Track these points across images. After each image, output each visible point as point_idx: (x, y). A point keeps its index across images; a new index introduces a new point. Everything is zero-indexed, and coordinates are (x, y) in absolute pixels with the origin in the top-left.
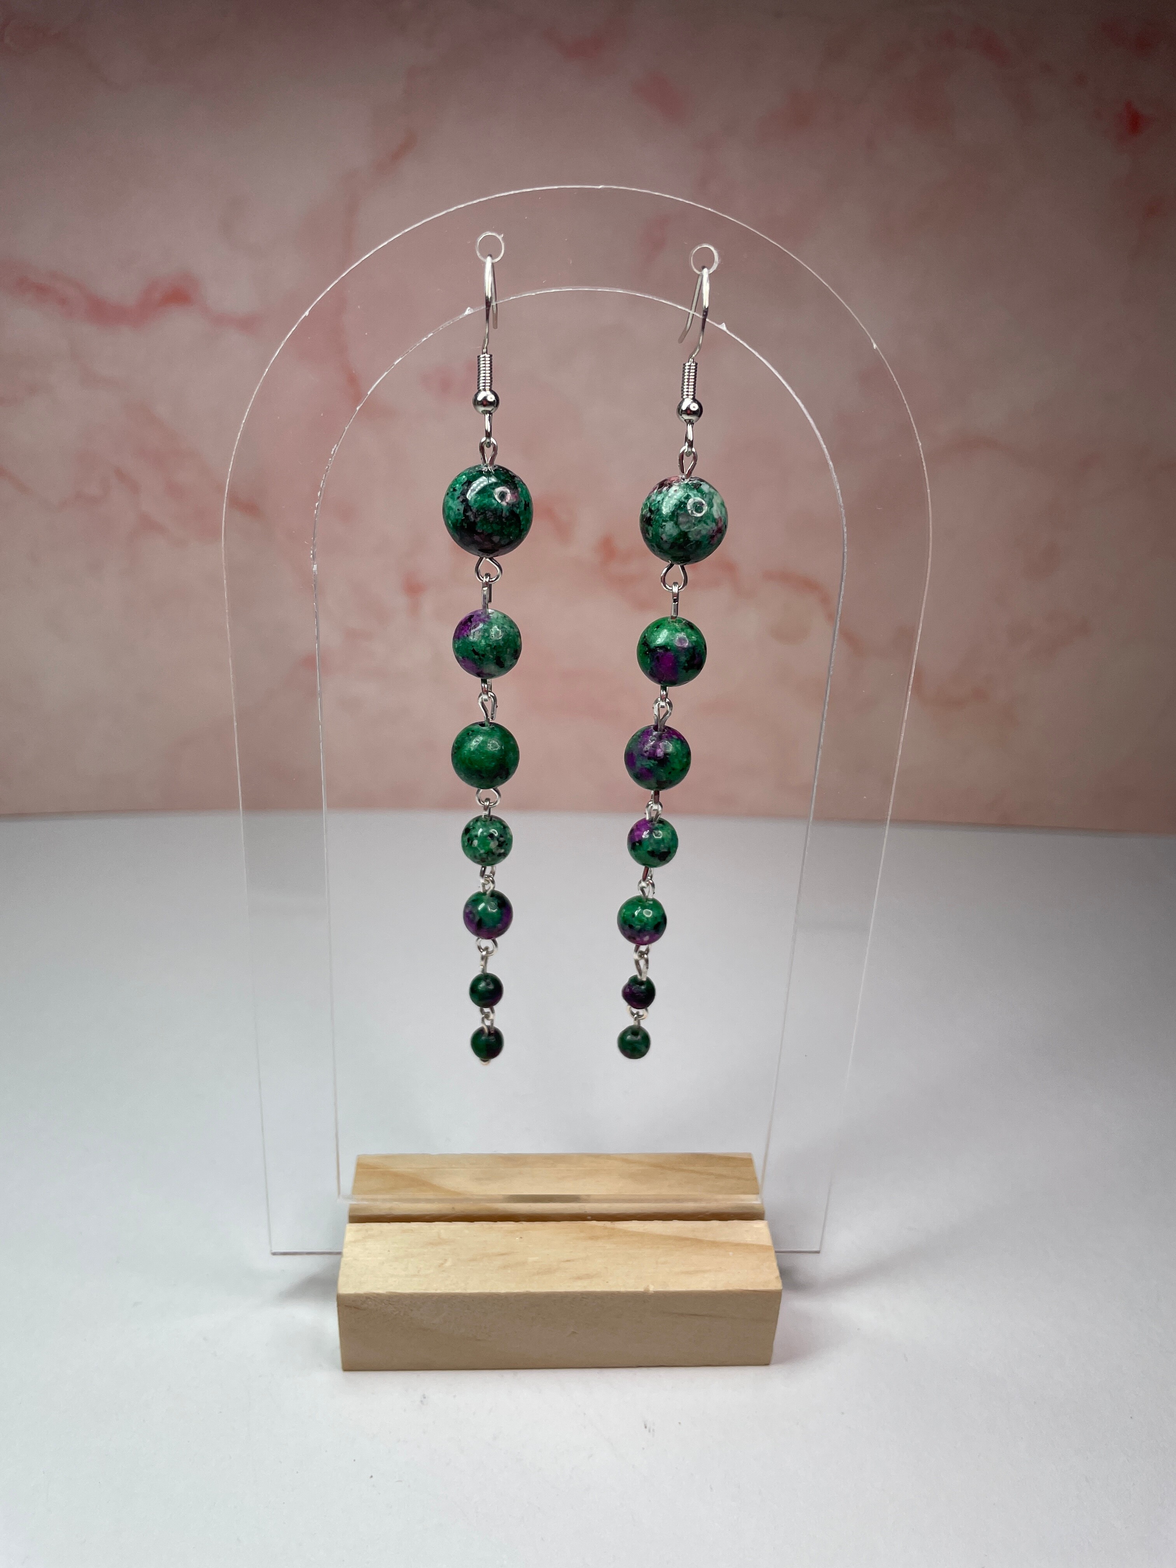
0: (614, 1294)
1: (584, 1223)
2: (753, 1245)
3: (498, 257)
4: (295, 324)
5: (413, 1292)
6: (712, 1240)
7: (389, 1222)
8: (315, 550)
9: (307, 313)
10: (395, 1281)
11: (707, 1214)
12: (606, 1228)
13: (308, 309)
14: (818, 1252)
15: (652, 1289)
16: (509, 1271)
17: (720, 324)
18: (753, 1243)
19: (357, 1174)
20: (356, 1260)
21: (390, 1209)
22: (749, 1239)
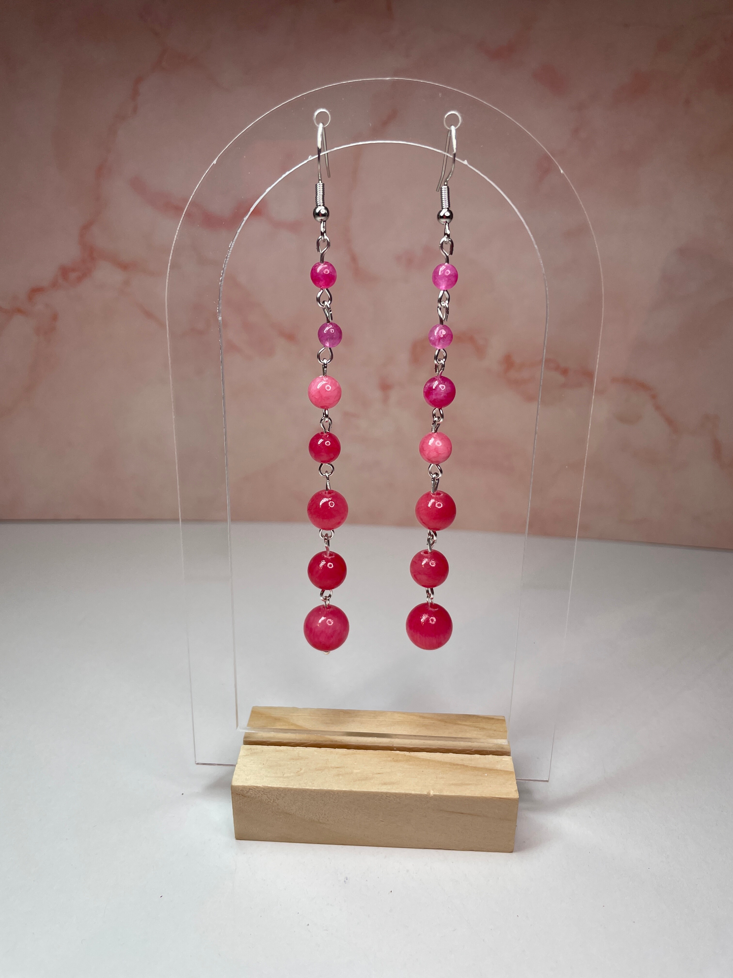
0: (408, 795)
1: (392, 752)
2: (501, 770)
3: (326, 125)
4: (208, 169)
5: (278, 786)
6: (474, 766)
7: (268, 746)
8: (220, 308)
9: (215, 162)
10: (268, 780)
11: (473, 750)
12: (405, 755)
13: (215, 159)
14: (547, 781)
15: (432, 793)
16: (341, 777)
17: (464, 160)
18: (502, 769)
19: (251, 716)
20: (245, 766)
21: (270, 738)
22: (499, 767)
